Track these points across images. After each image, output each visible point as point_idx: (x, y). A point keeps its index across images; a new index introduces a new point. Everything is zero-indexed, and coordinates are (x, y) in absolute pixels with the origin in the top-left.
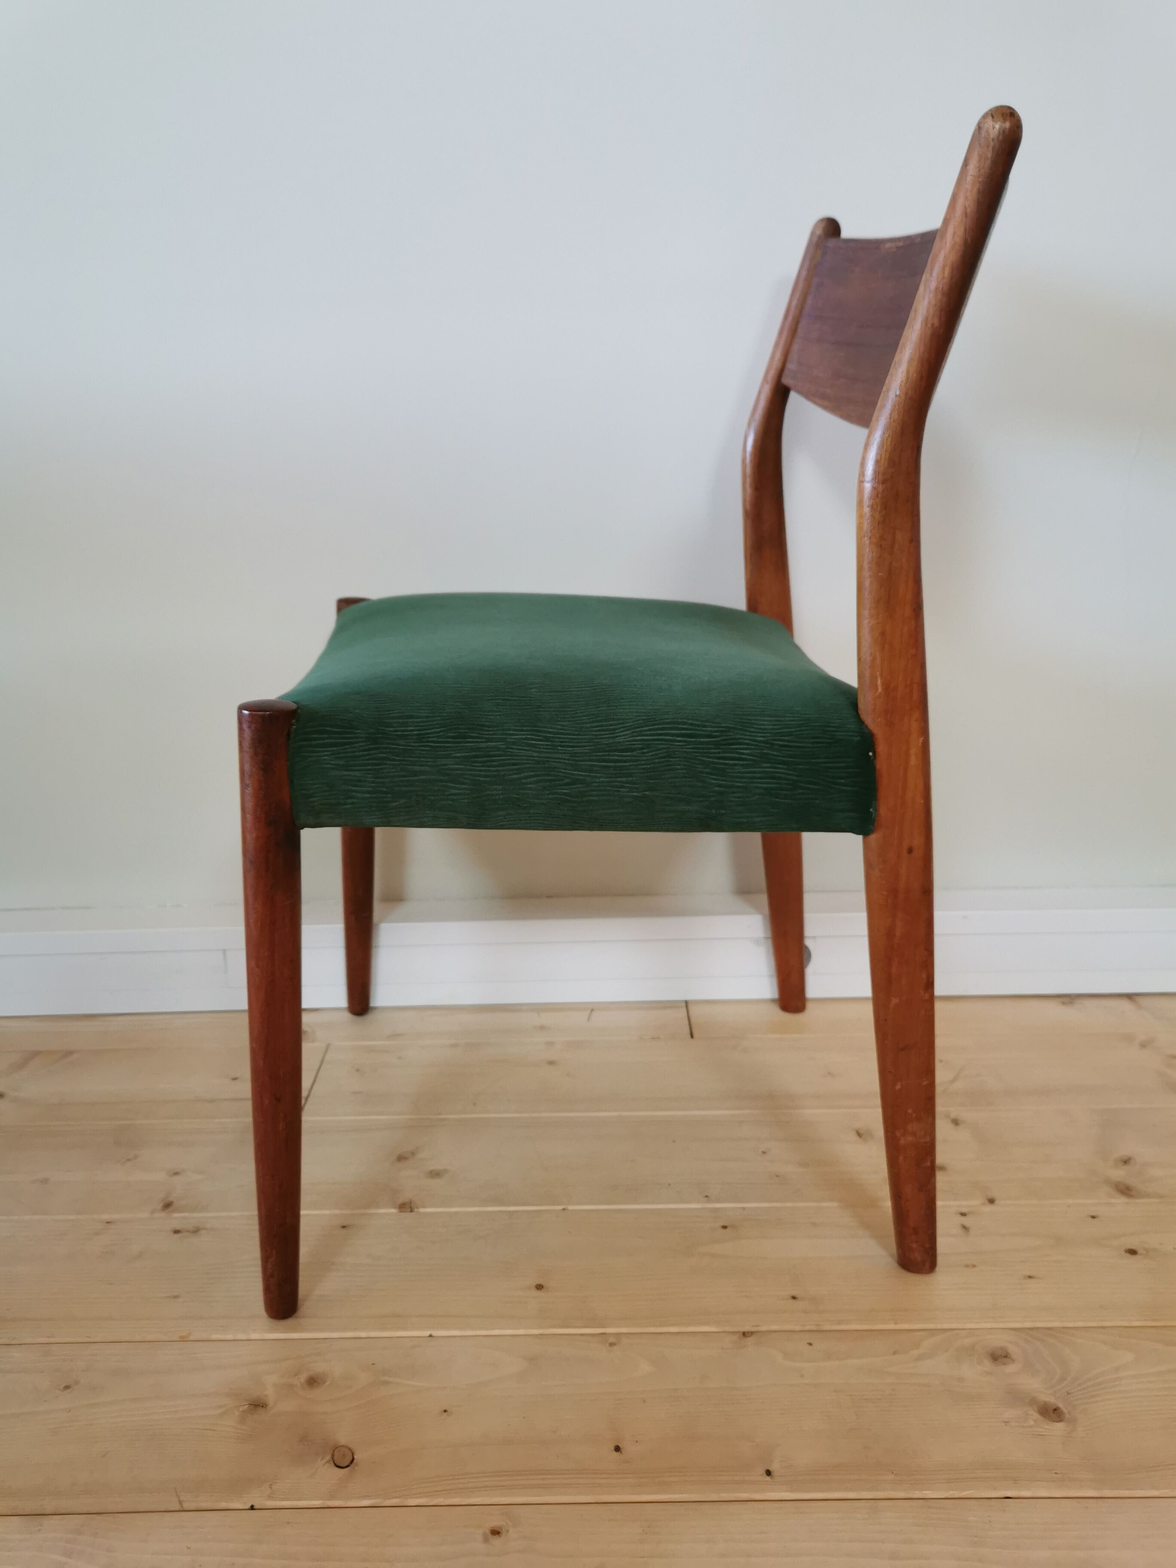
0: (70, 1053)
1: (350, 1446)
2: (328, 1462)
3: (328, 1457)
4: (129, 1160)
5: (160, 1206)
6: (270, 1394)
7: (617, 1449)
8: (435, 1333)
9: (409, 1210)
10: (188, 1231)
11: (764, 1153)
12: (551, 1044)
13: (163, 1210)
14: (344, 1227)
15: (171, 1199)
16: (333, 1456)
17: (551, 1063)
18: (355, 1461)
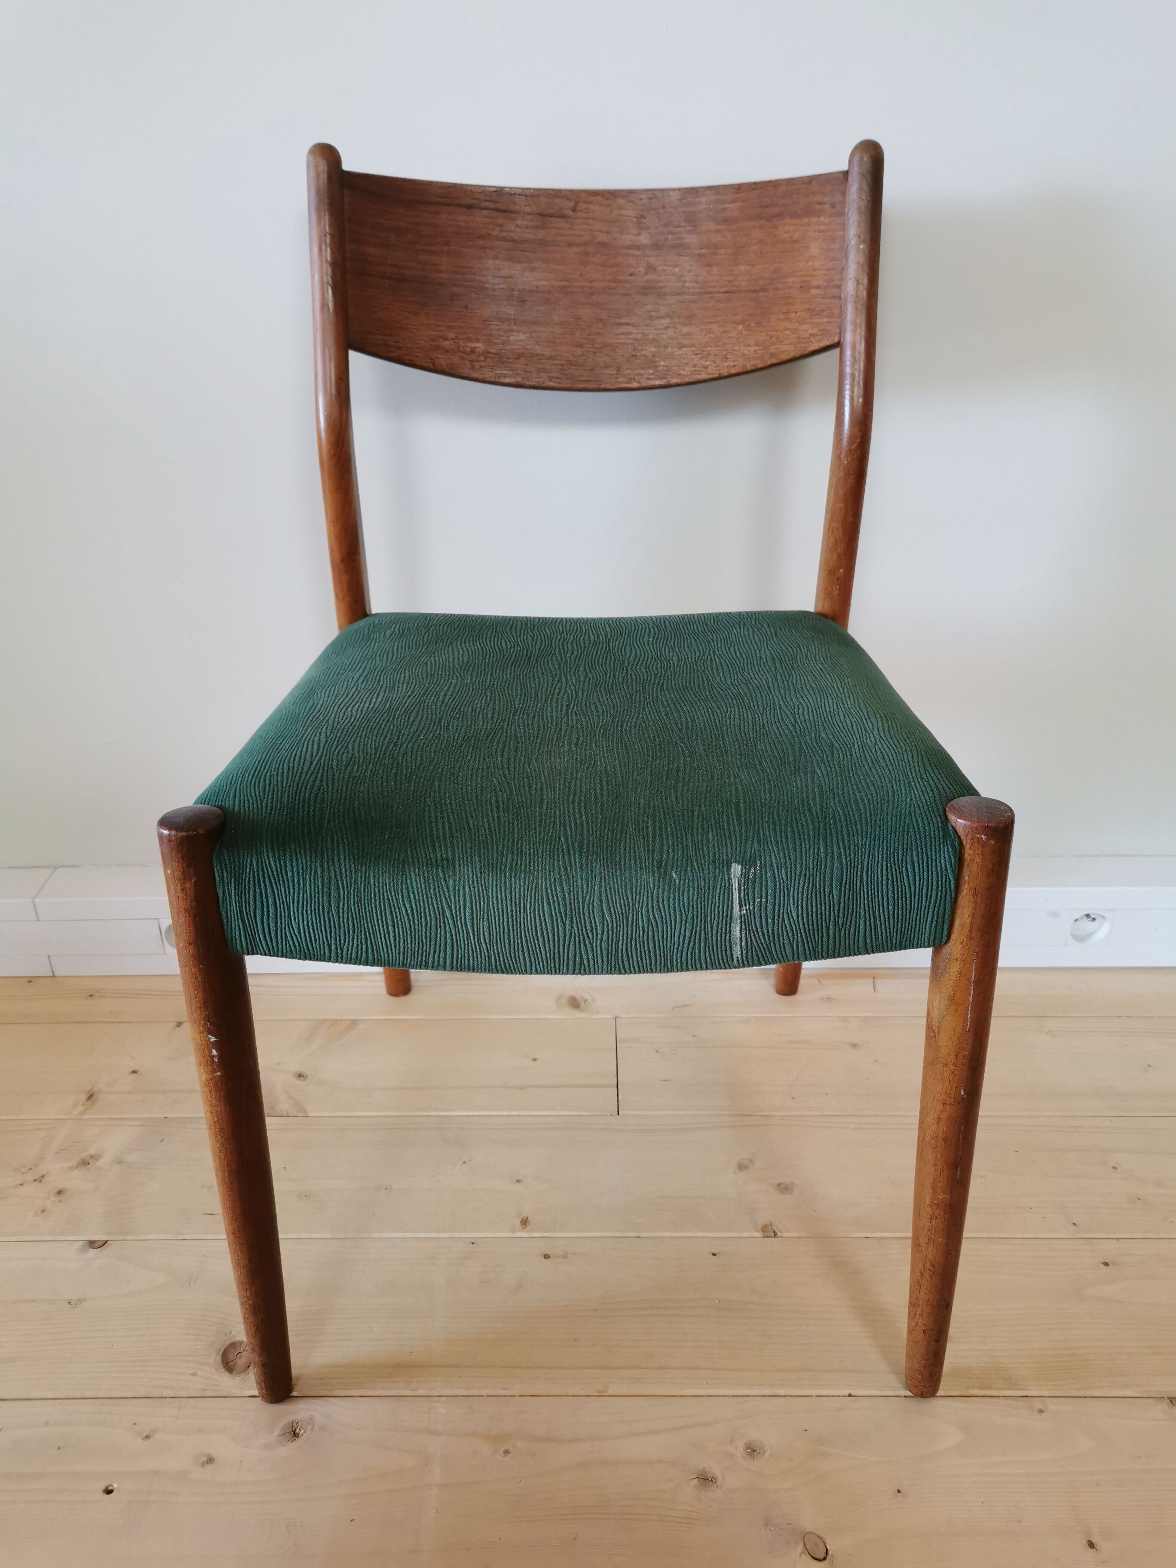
0: (354, 1023)
1: (818, 1532)
2: (802, 1553)
3: (801, 1547)
4: (465, 1163)
5: (518, 1222)
6: (714, 1467)
7: (1091, 1545)
8: (853, 1393)
9: (773, 1235)
10: (558, 1257)
11: (1114, 1168)
12: (844, 1019)
13: (523, 1229)
14: (714, 1255)
15: (525, 1215)
16: (805, 1545)
17: (854, 1046)
18: (830, 1552)
